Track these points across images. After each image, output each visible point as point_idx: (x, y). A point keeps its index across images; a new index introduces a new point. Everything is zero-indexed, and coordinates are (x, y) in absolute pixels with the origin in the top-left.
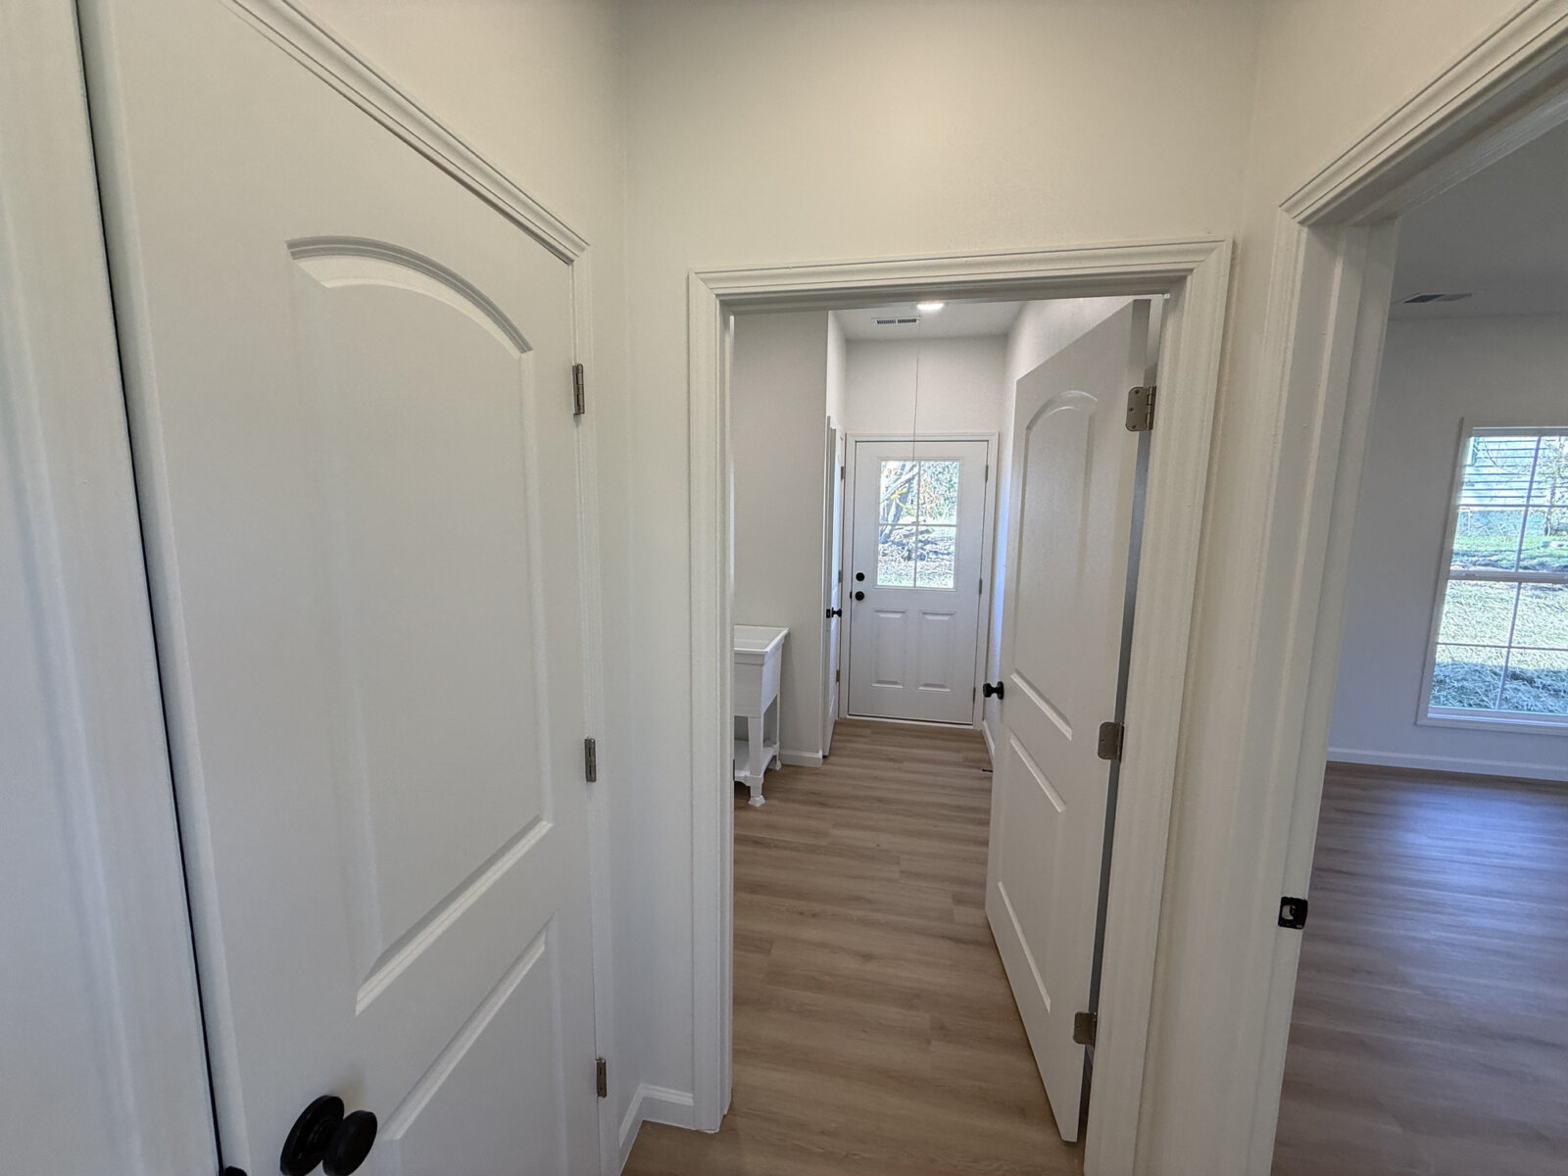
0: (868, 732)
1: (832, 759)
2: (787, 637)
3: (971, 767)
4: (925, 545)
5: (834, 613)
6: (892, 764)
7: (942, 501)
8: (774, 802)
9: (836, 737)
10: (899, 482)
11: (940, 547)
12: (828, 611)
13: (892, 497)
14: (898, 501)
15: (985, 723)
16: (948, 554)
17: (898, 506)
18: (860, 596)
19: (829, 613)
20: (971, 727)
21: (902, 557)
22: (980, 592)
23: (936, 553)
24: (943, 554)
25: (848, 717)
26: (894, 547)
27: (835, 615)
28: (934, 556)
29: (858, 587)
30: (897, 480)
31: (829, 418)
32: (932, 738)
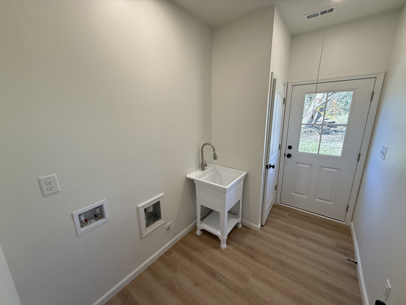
0: (287, 214)
1: (266, 228)
2: (246, 176)
3: (340, 252)
4: (330, 128)
5: (270, 166)
6: (294, 238)
7: (342, 110)
8: (231, 248)
9: (272, 214)
10: (320, 103)
11: (338, 128)
12: (267, 166)
13: (317, 110)
14: (319, 111)
15: (352, 223)
16: (342, 132)
17: (319, 113)
18: (289, 156)
19: (267, 167)
20: (344, 223)
21: (319, 133)
22: (358, 160)
23: (336, 131)
24: (339, 132)
25: (280, 204)
26: (315, 129)
27: (271, 168)
28: (334, 133)
29: (289, 151)
30: (320, 102)
31: (272, 73)
32: (319, 225)
